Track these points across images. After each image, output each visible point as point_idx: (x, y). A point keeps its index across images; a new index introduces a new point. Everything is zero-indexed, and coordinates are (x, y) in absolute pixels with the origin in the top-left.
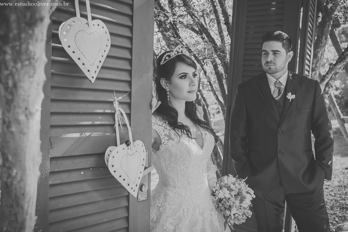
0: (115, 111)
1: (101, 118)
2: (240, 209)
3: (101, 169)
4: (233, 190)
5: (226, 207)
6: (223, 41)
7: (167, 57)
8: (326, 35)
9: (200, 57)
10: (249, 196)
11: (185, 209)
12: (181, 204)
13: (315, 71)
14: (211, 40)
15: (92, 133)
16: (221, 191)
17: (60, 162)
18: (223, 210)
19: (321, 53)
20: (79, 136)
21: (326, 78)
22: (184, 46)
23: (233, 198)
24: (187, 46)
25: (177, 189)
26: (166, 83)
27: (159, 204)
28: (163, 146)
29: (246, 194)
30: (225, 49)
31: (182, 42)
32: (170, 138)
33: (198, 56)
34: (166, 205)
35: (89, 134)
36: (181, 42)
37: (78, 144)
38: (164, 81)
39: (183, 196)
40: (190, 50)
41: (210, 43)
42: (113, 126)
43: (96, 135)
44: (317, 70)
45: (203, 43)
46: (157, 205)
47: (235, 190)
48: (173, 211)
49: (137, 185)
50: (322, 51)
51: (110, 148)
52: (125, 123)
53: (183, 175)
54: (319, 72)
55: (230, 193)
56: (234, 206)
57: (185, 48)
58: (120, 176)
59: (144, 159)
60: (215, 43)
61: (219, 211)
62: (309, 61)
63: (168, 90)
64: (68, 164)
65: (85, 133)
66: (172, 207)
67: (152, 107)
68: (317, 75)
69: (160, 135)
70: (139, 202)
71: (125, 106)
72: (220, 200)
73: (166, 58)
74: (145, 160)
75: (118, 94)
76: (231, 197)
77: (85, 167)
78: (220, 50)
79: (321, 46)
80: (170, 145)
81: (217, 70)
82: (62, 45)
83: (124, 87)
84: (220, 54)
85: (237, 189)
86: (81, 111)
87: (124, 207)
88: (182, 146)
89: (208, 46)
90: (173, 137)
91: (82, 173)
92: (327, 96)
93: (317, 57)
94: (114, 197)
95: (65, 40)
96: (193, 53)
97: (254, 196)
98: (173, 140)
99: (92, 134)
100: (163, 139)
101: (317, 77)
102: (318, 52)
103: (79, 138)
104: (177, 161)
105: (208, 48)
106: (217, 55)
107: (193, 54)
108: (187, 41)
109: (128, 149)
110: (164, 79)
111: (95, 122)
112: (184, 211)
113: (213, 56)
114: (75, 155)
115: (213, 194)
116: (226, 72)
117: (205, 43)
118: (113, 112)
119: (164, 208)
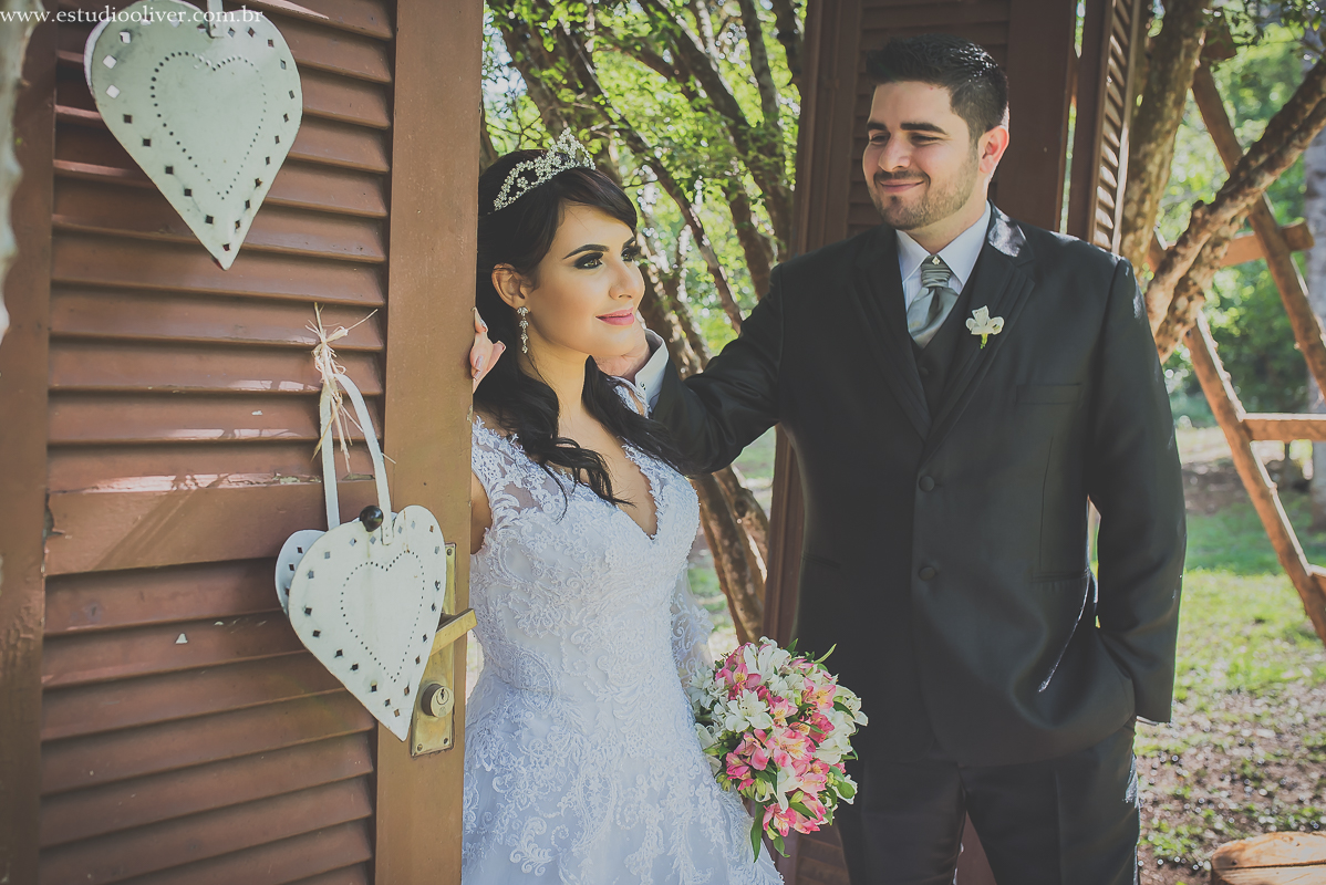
0: (321, 386)
1: (259, 413)
2: (812, 771)
3: (261, 624)
4: (780, 700)
5: (756, 766)
6: (772, 109)
7: (520, 177)
8: (1178, 88)
9: (677, 168)
10: (845, 716)
11: (591, 781)
12: (577, 762)
13: (1135, 230)
14: (722, 102)
15: (222, 476)
16: (732, 705)
17: (87, 594)
18: (743, 778)
19: (1157, 159)
20: (169, 488)
21: (1179, 258)
22: (612, 127)
23: (782, 730)
24: (626, 127)
25: (559, 704)
26: (517, 284)
27: (486, 765)
28: (499, 533)
29: (830, 713)
30: (776, 139)
31: (606, 109)
32: (527, 501)
33: (668, 166)
34: (516, 766)
35: (213, 478)
36: (601, 108)
37: (164, 522)
38: (506, 277)
39: (585, 731)
40: (639, 140)
41: (718, 114)
42: (309, 446)
43: (241, 485)
44: (1142, 228)
45: (692, 115)
46: (478, 766)
47: (789, 699)
48: (545, 789)
49: (407, 691)
50: (1162, 153)
51: (297, 538)
52: (360, 437)
53: (577, 646)
54: (1150, 237)
55: (768, 712)
56: (789, 761)
57: (617, 134)
58: (339, 653)
59: (437, 584)
60: (740, 114)
61: (728, 784)
62: (1113, 192)
63: (524, 312)
64: (122, 604)
65: (196, 476)
66: (539, 773)
67: (473, 372)
68: (1144, 248)
69: (488, 488)
70: (416, 757)
71: (363, 368)
72: (732, 741)
73: (519, 180)
74: (442, 587)
75: (335, 318)
76: (774, 728)
77: (192, 615)
78: (759, 144)
79: (1158, 132)
80: (527, 527)
81: (746, 223)
82: (97, 111)
83: (360, 289)
84: (759, 160)
85: (795, 695)
86: (179, 385)
87: (357, 777)
88: (574, 531)
89: (711, 128)
90: (541, 498)
91: (182, 639)
92: (1181, 331)
93: (1143, 176)
94: (314, 739)
95: (113, 92)
96: (651, 155)
97: (864, 720)
98: (541, 509)
99: (225, 481)
100: (497, 506)
101: (1142, 255)
102: (1149, 155)
103: (170, 497)
104: (556, 590)
105: (713, 134)
106: (746, 164)
107: (648, 159)
108: (626, 107)
109: (373, 541)
110: (508, 269)
111: (236, 431)
112: (590, 787)
113: (730, 168)
114: (152, 565)
115: (703, 717)
116: (781, 231)
117: (701, 114)
118: (313, 389)
119: (508, 777)
